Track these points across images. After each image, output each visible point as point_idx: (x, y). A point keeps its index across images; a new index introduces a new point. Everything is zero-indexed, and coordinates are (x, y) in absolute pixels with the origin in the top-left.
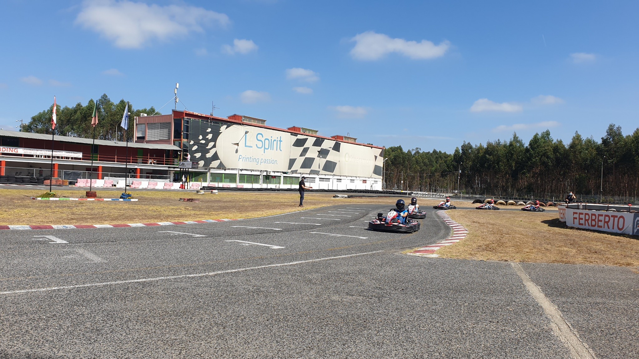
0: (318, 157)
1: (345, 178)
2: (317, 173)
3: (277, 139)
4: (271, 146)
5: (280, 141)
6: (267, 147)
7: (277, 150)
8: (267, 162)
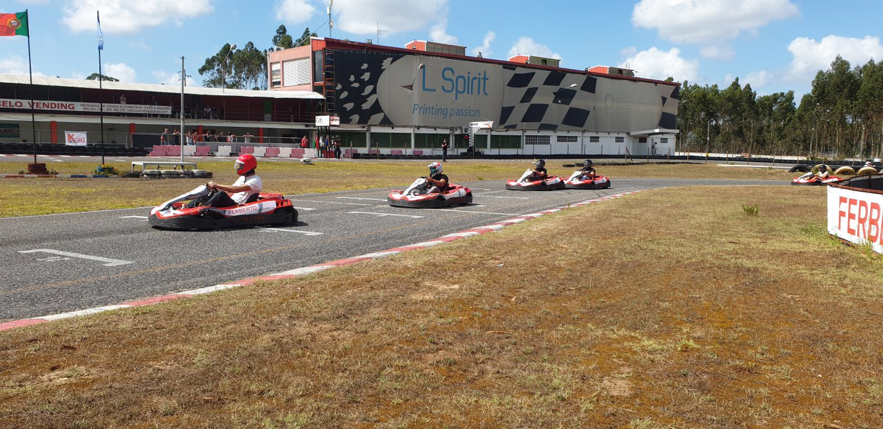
0: (553, 102)
1: (606, 134)
2: (553, 128)
3: (478, 76)
4: (468, 88)
5: (485, 79)
6: (460, 88)
7: (479, 94)
8: (461, 113)
